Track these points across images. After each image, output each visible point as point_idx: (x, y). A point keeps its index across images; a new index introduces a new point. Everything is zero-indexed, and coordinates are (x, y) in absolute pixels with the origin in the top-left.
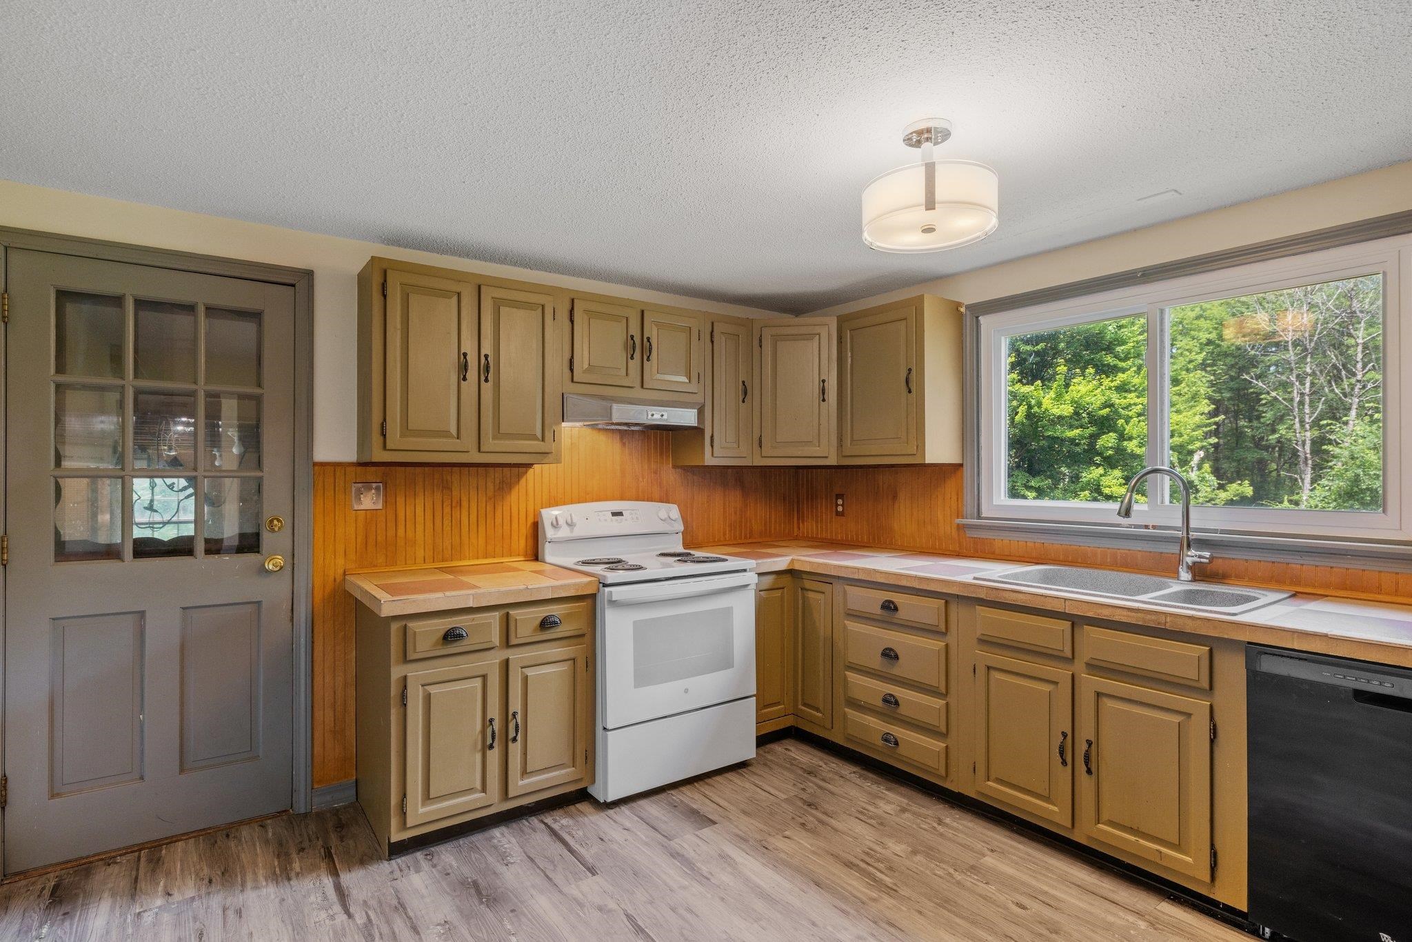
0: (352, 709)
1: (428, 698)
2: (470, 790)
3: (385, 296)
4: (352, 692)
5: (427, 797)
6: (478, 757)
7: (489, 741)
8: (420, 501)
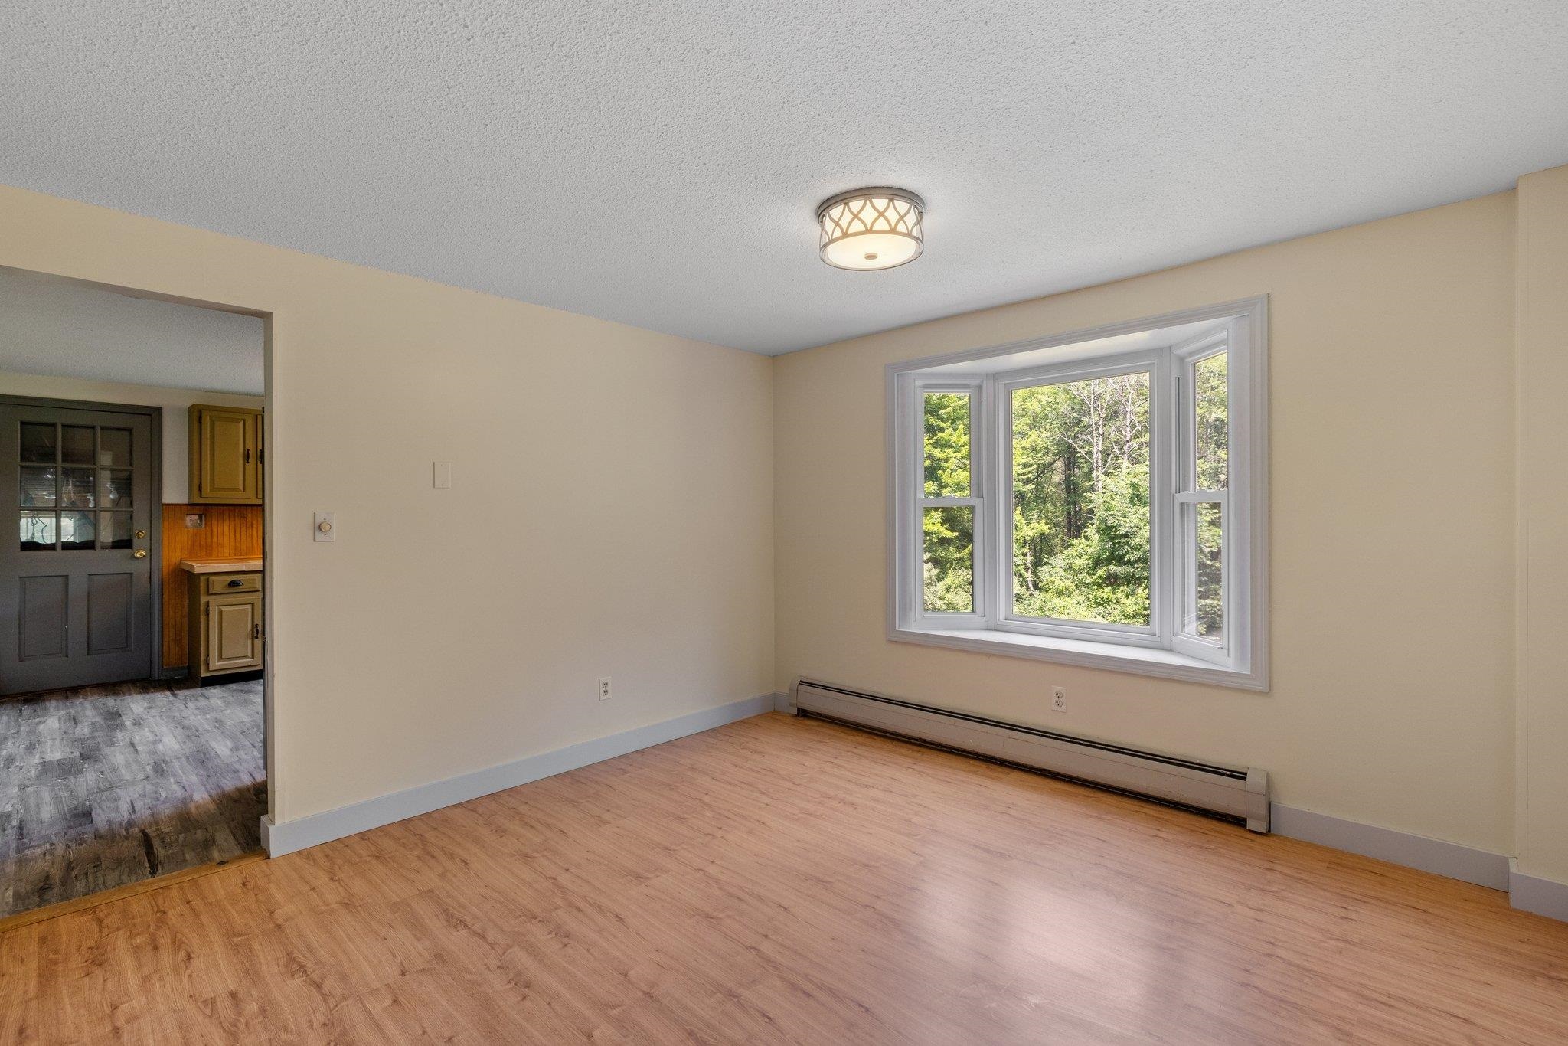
0: (186, 628)
1: (221, 613)
2: (245, 657)
3: (200, 423)
4: (185, 620)
5: (221, 658)
6: (250, 642)
7: (256, 635)
8: (226, 524)
